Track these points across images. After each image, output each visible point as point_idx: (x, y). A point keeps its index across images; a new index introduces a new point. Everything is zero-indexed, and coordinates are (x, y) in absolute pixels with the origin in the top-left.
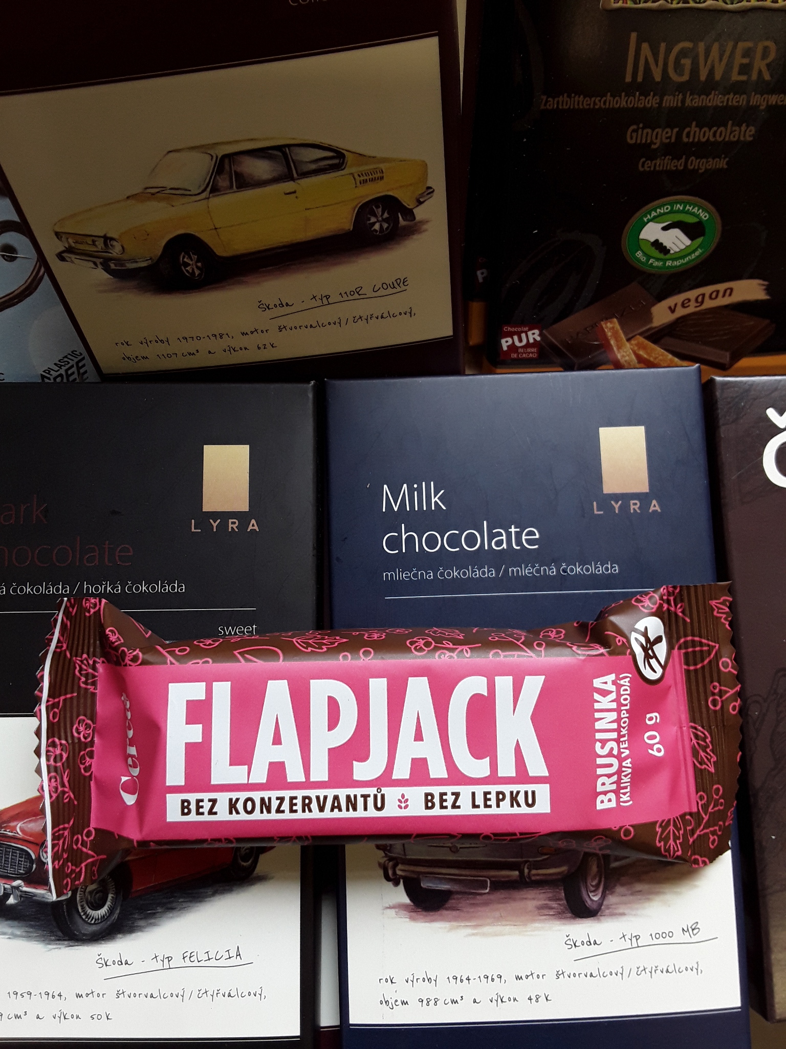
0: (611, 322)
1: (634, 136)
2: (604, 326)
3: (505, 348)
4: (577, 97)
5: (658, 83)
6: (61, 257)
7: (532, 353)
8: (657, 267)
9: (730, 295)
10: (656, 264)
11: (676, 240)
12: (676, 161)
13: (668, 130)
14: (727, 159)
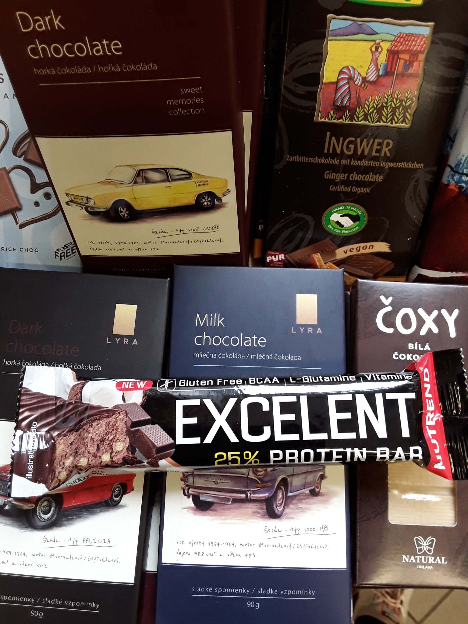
0: (317, 255)
1: (328, 175)
2: (314, 256)
3: (268, 261)
4: (303, 157)
5: (339, 154)
6: (67, 203)
7: (281, 264)
8: (338, 233)
9: (372, 248)
10: (337, 231)
11: (347, 222)
12: (347, 188)
13: (343, 174)
14: (370, 189)
